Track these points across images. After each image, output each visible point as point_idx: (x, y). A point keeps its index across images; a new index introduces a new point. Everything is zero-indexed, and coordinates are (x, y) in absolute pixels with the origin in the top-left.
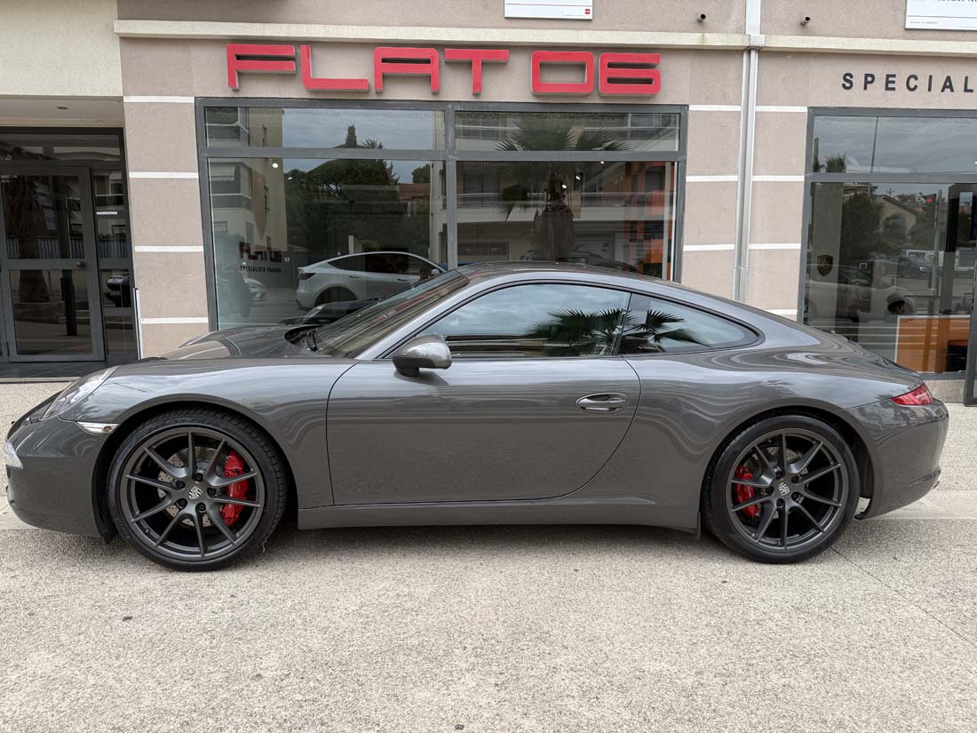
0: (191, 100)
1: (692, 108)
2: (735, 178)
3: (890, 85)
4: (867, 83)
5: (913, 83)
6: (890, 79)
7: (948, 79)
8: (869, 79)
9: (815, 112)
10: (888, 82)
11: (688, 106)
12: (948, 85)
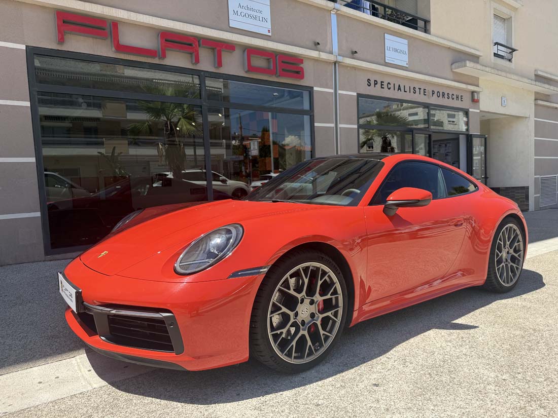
0: (23, 47)
1: (315, 89)
2: (333, 125)
3: (383, 86)
4: (375, 84)
5: (389, 86)
6: (383, 83)
7: (399, 86)
8: (376, 83)
9: (359, 95)
10: (382, 85)
11: (313, 88)
12: (399, 89)
